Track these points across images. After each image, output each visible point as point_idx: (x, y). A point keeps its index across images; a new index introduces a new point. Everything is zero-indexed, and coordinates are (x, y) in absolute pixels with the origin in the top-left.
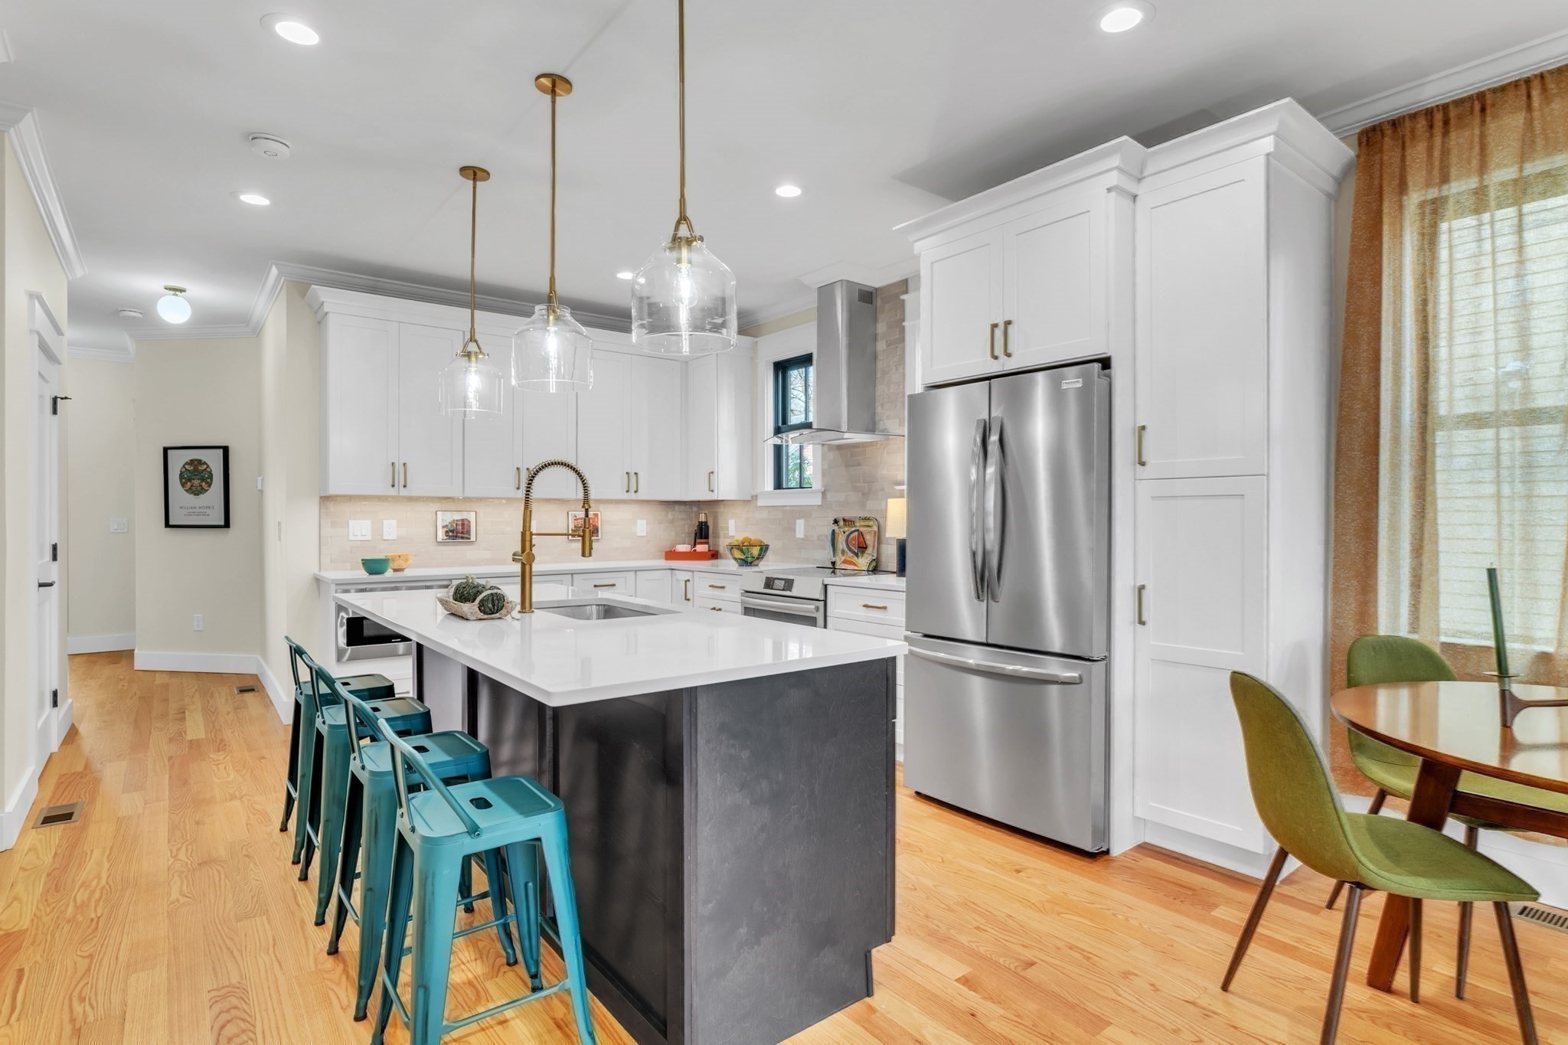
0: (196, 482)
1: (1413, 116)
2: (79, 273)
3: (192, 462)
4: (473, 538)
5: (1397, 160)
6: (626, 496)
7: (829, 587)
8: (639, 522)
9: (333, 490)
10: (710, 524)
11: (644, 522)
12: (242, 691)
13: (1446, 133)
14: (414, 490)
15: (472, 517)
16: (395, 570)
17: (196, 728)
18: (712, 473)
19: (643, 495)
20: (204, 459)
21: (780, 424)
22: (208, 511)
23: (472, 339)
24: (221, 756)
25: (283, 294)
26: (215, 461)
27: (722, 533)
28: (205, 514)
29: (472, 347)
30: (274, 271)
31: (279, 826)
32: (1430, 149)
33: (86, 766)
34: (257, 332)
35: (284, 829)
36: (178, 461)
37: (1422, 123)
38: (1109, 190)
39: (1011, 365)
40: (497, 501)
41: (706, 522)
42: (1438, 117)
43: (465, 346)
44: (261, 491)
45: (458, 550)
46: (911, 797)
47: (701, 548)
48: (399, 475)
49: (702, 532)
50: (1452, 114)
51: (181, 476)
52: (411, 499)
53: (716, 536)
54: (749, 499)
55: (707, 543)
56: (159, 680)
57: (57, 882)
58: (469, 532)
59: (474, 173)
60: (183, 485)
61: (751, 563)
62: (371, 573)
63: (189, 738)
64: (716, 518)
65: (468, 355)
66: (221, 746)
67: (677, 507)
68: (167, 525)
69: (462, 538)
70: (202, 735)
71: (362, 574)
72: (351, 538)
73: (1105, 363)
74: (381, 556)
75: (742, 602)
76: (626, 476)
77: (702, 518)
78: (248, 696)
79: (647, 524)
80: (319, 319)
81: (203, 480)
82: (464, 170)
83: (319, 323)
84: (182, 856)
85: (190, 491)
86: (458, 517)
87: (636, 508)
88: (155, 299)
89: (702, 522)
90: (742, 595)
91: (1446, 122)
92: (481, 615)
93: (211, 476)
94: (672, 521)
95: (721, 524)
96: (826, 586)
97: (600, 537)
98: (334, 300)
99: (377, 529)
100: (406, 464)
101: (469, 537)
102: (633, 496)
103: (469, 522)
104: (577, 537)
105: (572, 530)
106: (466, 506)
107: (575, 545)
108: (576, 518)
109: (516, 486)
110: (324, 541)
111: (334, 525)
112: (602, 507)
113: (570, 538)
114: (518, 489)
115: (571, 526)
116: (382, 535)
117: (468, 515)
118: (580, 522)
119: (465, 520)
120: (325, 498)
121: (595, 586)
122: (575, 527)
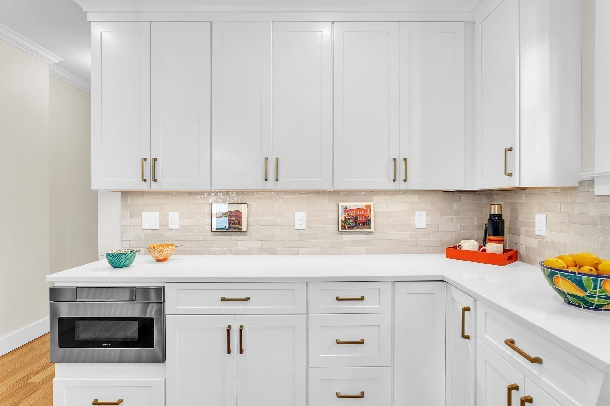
4: (244, 229)
6: (392, 186)
8: (417, 213)
10: (506, 218)
11: (424, 213)
14: (164, 184)
15: (243, 209)
18: (511, 149)
19: (414, 184)
27: (523, 230)
40: (268, 194)
41: (500, 216)
45: (231, 239)
47: (494, 248)
48: (150, 170)
49: (495, 228)
52: (191, 193)
53: (515, 232)
54: (577, 185)
55: (502, 241)
58: (240, 223)
64: (514, 210)
67: (463, 198)
69: (235, 228)
72: (145, 227)
76: (392, 163)
77: (495, 211)
79: (427, 216)
87: (414, 199)
89: (494, 216)
94: (457, 213)
95: (522, 217)
97: (372, 229)
98: (94, 10)
99: (164, 220)
100: (155, 159)
101: (241, 227)
102: (403, 186)
103: (241, 213)
104: (348, 229)
105: (342, 222)
106: (240, 199)
107: (345, 237)
108: (347, 210)
109: (264, 179)
110: (124, 230)
111: (131, 216)
112: (376, 199)
113: (340, 230)
114: (266, 180)
115: (342, 217)
116: (167, 224)
117: (241, 207)
118: (351, 214)
119: (238, 211)
120: (125, 193)
121: (338, 299)
122: (345, 219)
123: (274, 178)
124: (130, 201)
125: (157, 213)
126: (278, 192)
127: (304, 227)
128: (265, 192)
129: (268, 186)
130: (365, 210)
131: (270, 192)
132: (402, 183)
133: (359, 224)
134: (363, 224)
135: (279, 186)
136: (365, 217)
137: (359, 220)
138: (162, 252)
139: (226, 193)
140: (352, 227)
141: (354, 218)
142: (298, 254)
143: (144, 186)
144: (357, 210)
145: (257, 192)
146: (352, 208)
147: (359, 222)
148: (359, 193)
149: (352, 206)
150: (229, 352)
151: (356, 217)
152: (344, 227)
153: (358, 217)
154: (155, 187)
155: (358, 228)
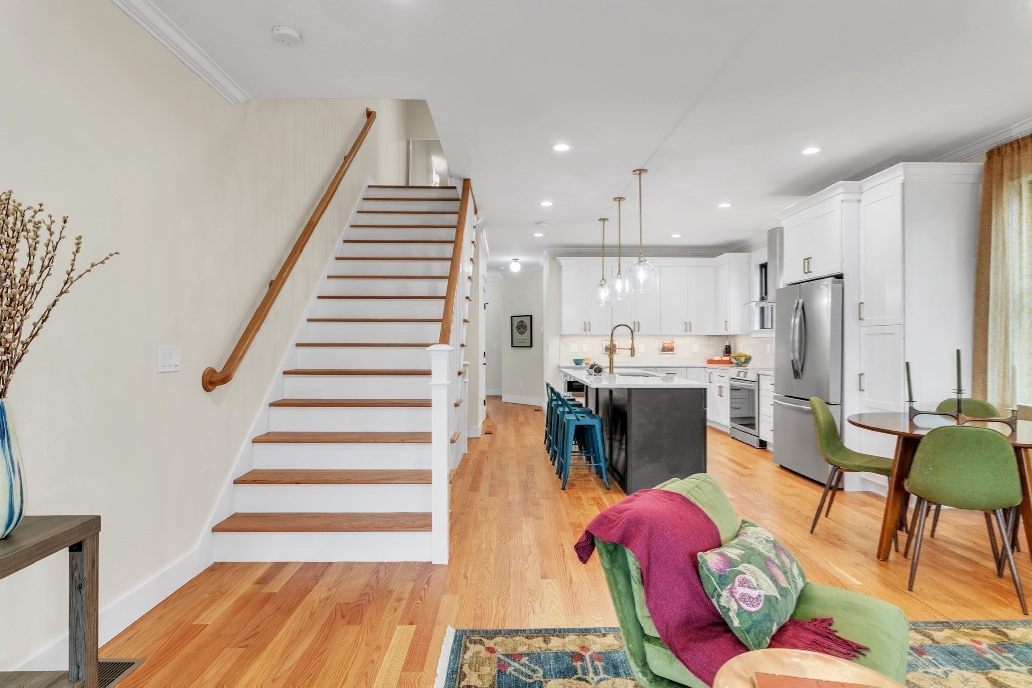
0: (522, 329)
1: (1006, 145)
2: (490, 259)
3: (520, 322)
5: (999, 167)
6: (686, 333)
7: (761, 376)
8: (694, 345)
9: (564, 333)
10: (729, 346)
11: (697, 345)
12: (536, 411)
13: (1019, 153)
16: (586, 364)
17: (521, 419)
18: (726, 321)
20: (524, 320)
21: (764, 296)
22: (525, 341)
23: (603, 279)
24: (528, 426)
25: (548, 259)
26: (527, 320)
28: (524, 342)
29: (603, 282)
30: (546, 252)
31: (543, 442)
32: (1013, 161)
33: (493, 424)
34: (541, 269)
35: (545, 443)
36: (516, 320)
37: (1009, 149)
38: (842, 201)
39: (811, 276)
42: (1015, 146)
43: (601, 282)
44: (542, 333)
46: (777, 467)
47: (726, 358)
48: (587, 327)
49: (728, 351)
50: (1022, 144)
51: (517, 327)
52: (592, 336)
54: (749, 333)
55: (729, 356)
56: (510, 405)
57: (491, 444)
59: (603, 220)
60: (517, 331)
61: (741, 365)
62: (577, 365)
63: (519, 421)
64: (734, 343)
65: (601, 285)
66: (529, 424)
67: (715, 338)
68: (513, 346)
70: (523, 421)
71: (574, 365)
72: (570, 351)
73: (839, 277)
74: (580, 358)
75: (730, 383)
76: (685, 324)
77: (727, 343)
78: (537, 412)
79: (699, 346)
80: (560, 268)
81: (523, 329)
82: (600, 220)
83: (560, 269)
84: (519, 444)
85: (519, 333)
87: (693, 339)
88: (509, 263)
89: (727, 345)
90: (730, 380)
91: (1019, 148)
92: (595, 374)
93: (526, 327)
94: (713, 345)
96: (759, 375)
97: (674, 352)
98: (565, 261)
100: (589, 322)
107: (662, 356)
108: (663, 344)
112: (675, 338)
113: (660, 352)
115: (661, 347)
118: (665, 346)
130: (671, 344)
132: (689, 332)
134: (670, 350)
136: (671, 347)
146: (666, 343)
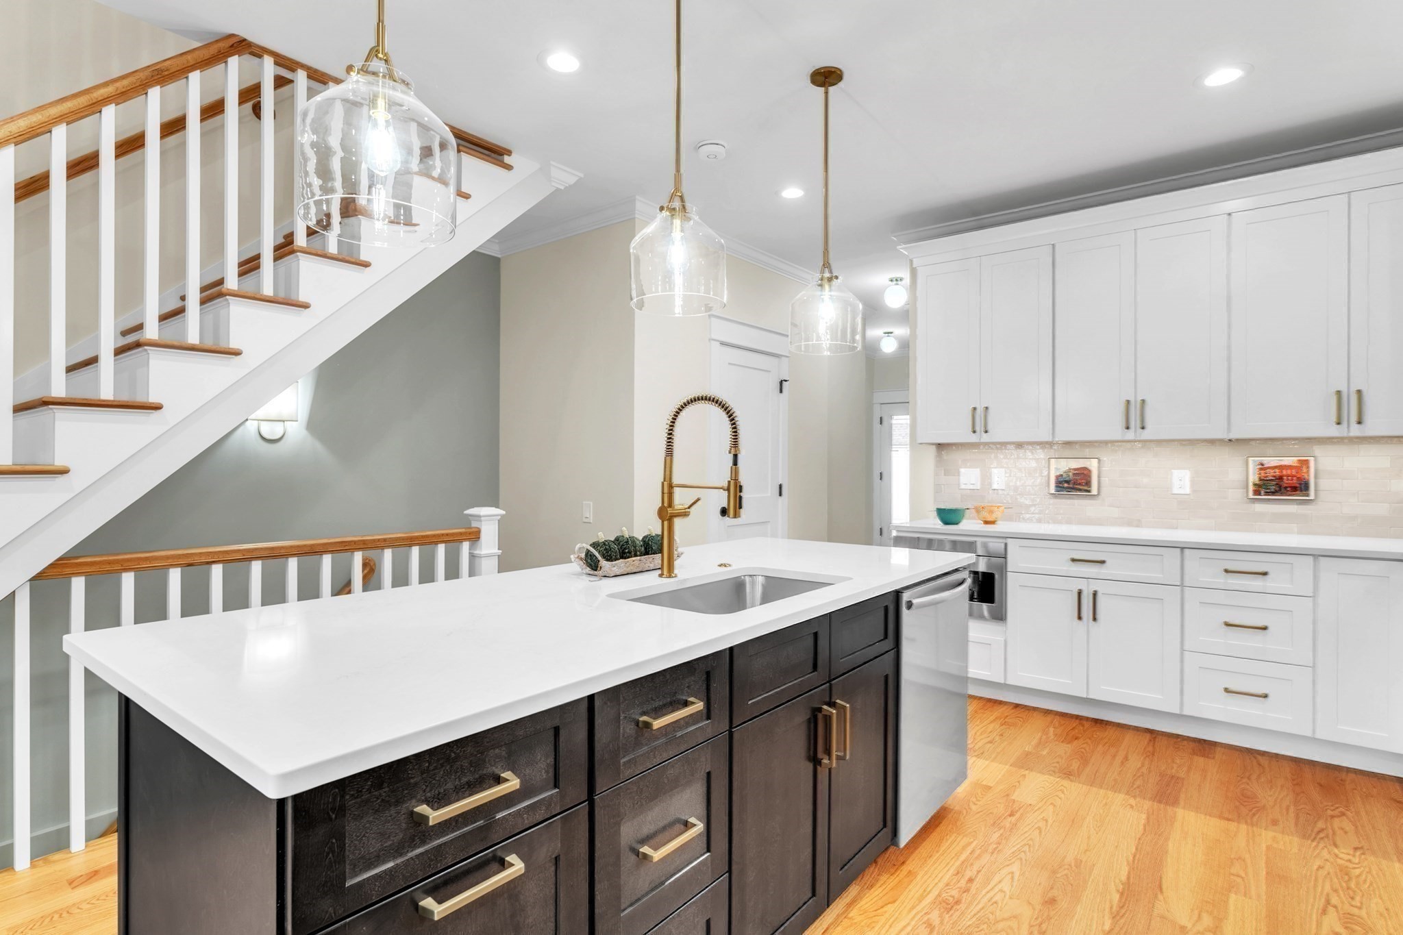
4: (1094, 491)
14: (996, 435)
15: (1093, 465)
19: (1373, 427)
40: (1128, 445)
45: (1075, 504)
48: (980, 421)
58: (1088, 483)
62: (946, 523)
69: (1080, 490)
71: (937, 524)
72: (963, 487)
76: (1335, 398)
86: (1075, 464)
97: (1312, 497)
99: (986, 478)
100: (987, 408)
101: (1089, 489)
102: (1355, 431)
103: (1090, 471)
104: (1265, 495)
105: (1255, 485)
106: (1087, 452)
107: (1259, 507)
108: (1262, 467)
109: (1124, 425)
110: (938, 489)
111: (947, 473)
112: (1318, 450)
113: (1251, 495)
114: (1128, 428)
115: (1253, 478)
116: (990, 484)
117: (1089, 463)
118: (1271, 474)
119: (1085, 468)
120: (940, 446)
121: (1226, 571)
122: (1260, 480)
123: (1139, 425)
124: (947, 455)
125: (978, 470)
126: (1145, 443)
127: (1188, 490)
128: (1124, 444)
129: (1130, 435)
130: (1298, 468)
131: (1133, 443)
132: (1354, 426)
133: (1286, 488)
134: (1294, 489)
135: (1146, 435)
136: (1298, 478)
137: (1286, 482)
138: (991, 512)
139: (1068, 444)
140: (1273, 493)
141: (1277, 479)
142: (1177, 528)
143: (973, 438)
144: (1281, 467)
145: (1113, 442)
146: (1273, 464)
147: (1285, 485)
148: (1285, 442)
149: (1271, 461)
150: (1080, 618)
151: (1281, 478)
152: (1257, 492)
153: (1285, 478)
154: (985, 438)
155: (1282, 495)
